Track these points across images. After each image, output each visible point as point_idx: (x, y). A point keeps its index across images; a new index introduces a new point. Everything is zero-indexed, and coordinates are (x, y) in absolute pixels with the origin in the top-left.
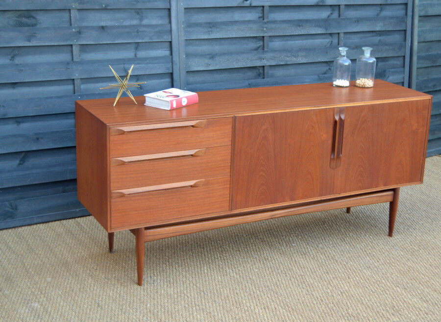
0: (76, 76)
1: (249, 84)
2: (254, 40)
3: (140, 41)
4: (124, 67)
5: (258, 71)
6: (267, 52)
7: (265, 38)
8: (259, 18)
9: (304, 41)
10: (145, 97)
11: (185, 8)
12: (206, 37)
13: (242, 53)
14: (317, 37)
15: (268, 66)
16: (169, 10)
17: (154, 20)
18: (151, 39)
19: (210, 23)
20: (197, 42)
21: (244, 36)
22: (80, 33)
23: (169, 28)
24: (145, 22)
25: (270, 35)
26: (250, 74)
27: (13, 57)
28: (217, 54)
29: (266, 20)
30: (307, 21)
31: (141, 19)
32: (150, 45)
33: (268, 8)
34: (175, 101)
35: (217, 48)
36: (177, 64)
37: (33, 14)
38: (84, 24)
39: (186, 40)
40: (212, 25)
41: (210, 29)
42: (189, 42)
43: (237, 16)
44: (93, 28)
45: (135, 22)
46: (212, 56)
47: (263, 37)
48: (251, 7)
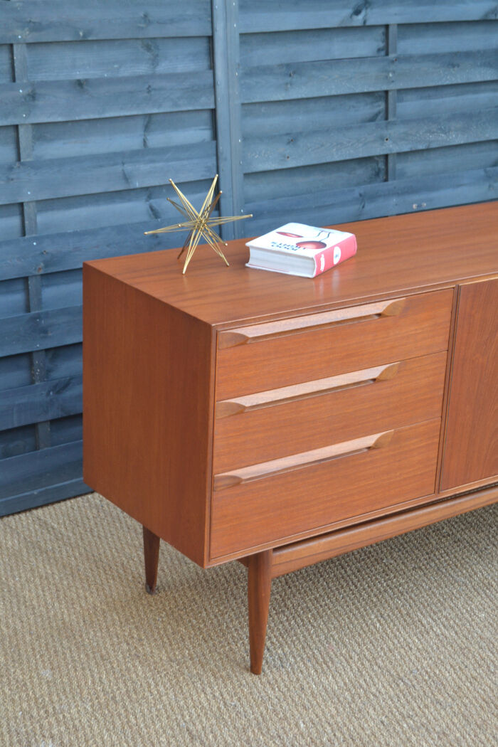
0: (28, 195)
1: (361, 195)
2: (369, 100)
3: (155, 111)
4: (123, 170)
5: (374, 165)
6: (394, 123)
7: (390, 94)
8: (379, 50)
9: (460, 98)
10: (248, 249)
11: (241, 35)
12: (281, 97)
13: (348, 128)
14: (483, 87)
15: (394, 154)
16: (211, 39)
17: (182, 62)
18: (176, 105)
19: (288, 66)
20: (263, 109)
21: (351, 91)
22: (33, 96)
23: (211, 80)
24: (163, 67)
25: (399, 87)
26: (362, 172)
28: (301, 133)
29: (392, 56)
30: (468, 55)
31: (155, 61)
32: (173, 119)
33: (396, 27)
34: (323, 256)
35: (300, 120)
36: (226, 159)
38: (41, 77)
39: (243, 104)
40: (293, 70)
41: (289, 79)
42: (249, 108)
43: (338, 48)
44: (57, 85)
45: (142, 69)
46: (292, 138)
47: (386, 92)
48: (365, 28)
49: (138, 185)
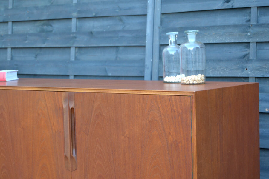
2: (239, 47)
3: (119, 45)
4: (105, 68)
7: (250, 44)
11: (162, 14)
15: (252, 77)
18: (128, 43)
22: (75, 37)
24: (127, 28)
25: (256, 41)
27: (36, 56)
31: (124, 25)
33: (256, 10)
37: (51, 22)
43: (219, 20)
48: (232, 9)
49: (110, 75)
